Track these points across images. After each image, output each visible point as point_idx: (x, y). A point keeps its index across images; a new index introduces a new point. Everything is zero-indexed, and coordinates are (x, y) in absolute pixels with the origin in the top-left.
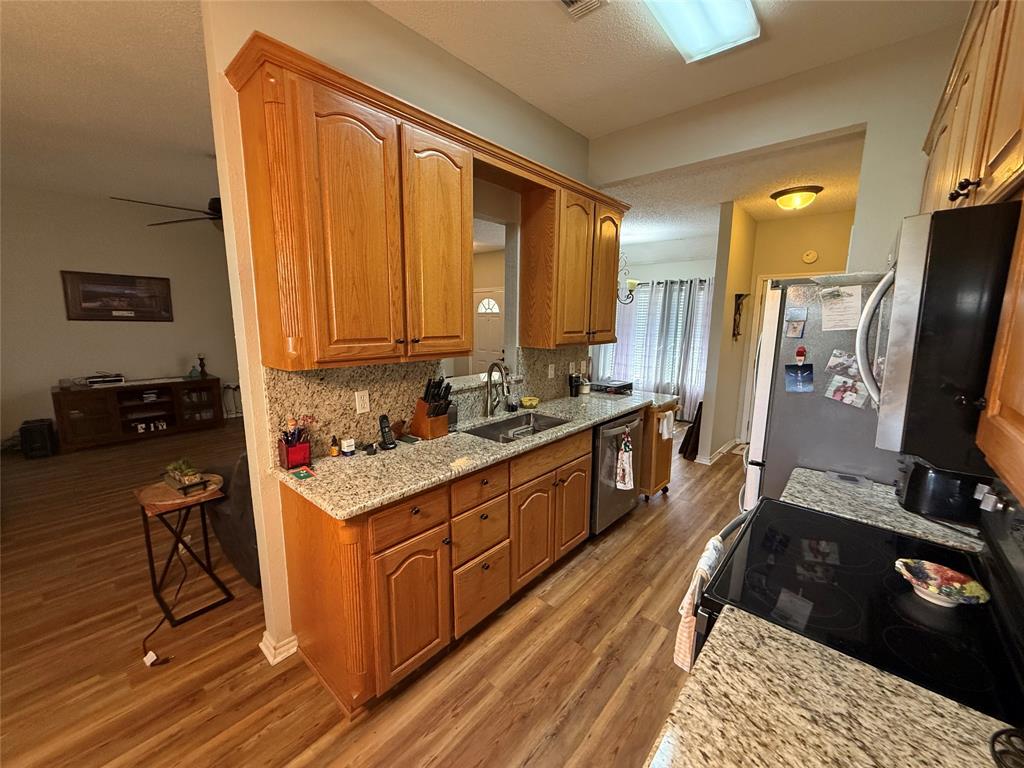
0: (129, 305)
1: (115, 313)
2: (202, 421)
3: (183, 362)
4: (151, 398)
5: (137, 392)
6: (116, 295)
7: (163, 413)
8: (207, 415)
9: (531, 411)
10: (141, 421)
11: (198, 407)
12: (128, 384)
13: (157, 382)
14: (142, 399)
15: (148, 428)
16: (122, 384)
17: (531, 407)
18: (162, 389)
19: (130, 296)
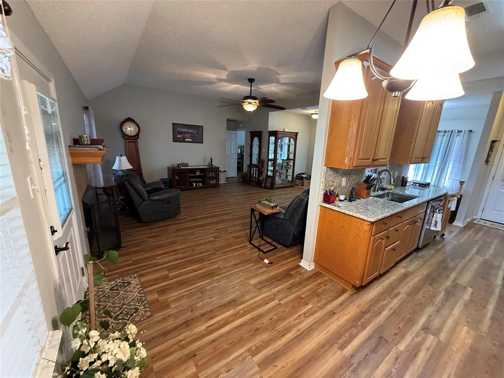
0: (191, 136)
1: (186, 140)
2: (212, 184)
3: (205, 160)
4: (198, 173)
5: (193, 171)
6: (187, 132)
7: (201, 180)
8: (214, 182)
9: (391, 191)
10: (195, 182)
11: (212, 178)
12: (191, 167)
13: (201, 167)
14: (195, 174)
15: (196, 185)
16: (189, 167)
17: (391, 189)
18: (202, 170)
19: (191, 133)
